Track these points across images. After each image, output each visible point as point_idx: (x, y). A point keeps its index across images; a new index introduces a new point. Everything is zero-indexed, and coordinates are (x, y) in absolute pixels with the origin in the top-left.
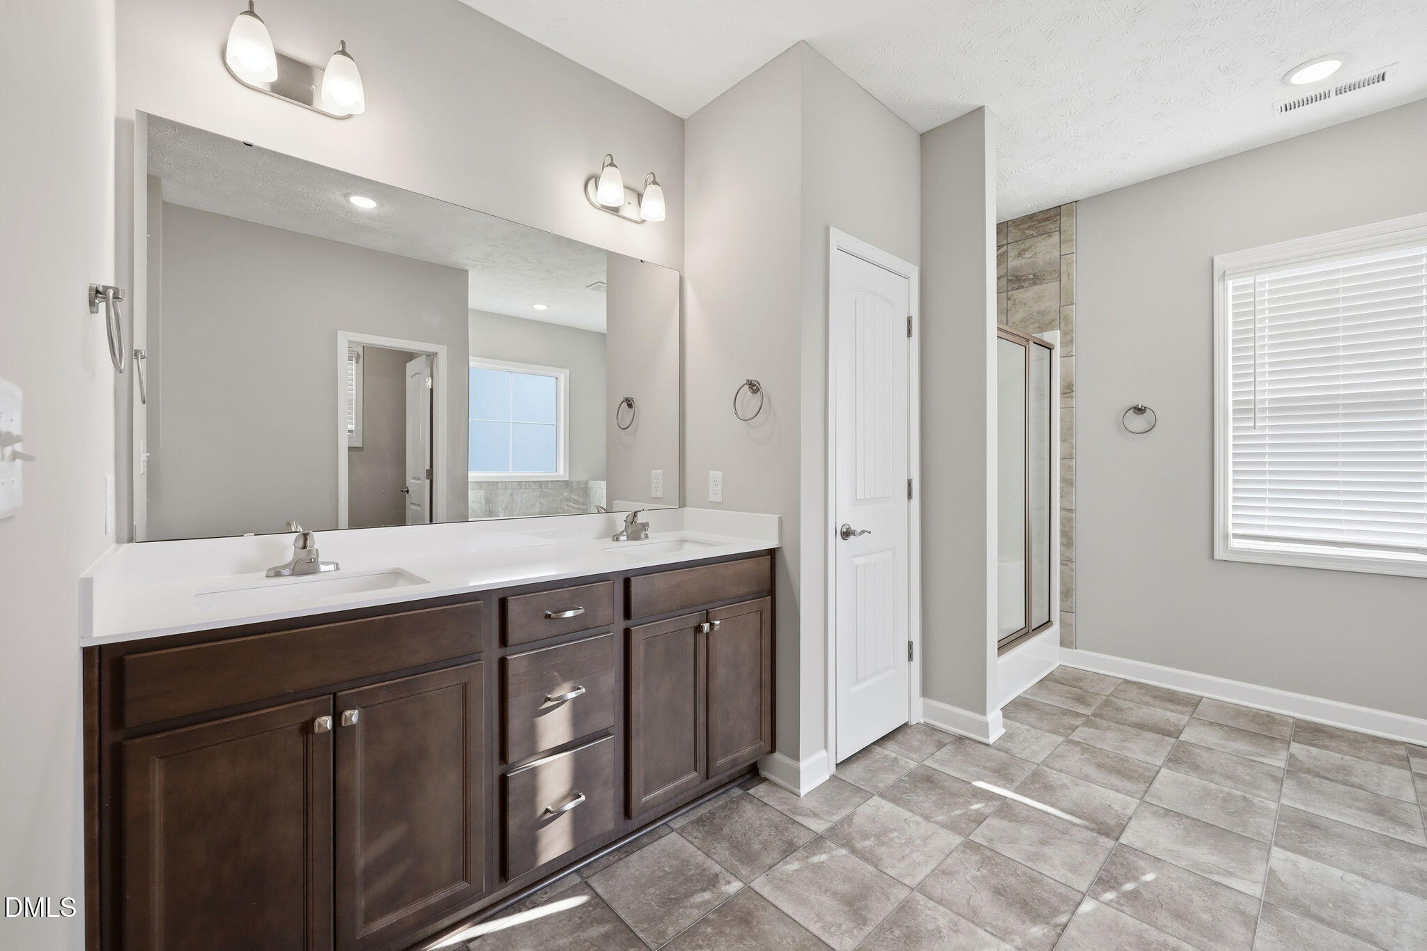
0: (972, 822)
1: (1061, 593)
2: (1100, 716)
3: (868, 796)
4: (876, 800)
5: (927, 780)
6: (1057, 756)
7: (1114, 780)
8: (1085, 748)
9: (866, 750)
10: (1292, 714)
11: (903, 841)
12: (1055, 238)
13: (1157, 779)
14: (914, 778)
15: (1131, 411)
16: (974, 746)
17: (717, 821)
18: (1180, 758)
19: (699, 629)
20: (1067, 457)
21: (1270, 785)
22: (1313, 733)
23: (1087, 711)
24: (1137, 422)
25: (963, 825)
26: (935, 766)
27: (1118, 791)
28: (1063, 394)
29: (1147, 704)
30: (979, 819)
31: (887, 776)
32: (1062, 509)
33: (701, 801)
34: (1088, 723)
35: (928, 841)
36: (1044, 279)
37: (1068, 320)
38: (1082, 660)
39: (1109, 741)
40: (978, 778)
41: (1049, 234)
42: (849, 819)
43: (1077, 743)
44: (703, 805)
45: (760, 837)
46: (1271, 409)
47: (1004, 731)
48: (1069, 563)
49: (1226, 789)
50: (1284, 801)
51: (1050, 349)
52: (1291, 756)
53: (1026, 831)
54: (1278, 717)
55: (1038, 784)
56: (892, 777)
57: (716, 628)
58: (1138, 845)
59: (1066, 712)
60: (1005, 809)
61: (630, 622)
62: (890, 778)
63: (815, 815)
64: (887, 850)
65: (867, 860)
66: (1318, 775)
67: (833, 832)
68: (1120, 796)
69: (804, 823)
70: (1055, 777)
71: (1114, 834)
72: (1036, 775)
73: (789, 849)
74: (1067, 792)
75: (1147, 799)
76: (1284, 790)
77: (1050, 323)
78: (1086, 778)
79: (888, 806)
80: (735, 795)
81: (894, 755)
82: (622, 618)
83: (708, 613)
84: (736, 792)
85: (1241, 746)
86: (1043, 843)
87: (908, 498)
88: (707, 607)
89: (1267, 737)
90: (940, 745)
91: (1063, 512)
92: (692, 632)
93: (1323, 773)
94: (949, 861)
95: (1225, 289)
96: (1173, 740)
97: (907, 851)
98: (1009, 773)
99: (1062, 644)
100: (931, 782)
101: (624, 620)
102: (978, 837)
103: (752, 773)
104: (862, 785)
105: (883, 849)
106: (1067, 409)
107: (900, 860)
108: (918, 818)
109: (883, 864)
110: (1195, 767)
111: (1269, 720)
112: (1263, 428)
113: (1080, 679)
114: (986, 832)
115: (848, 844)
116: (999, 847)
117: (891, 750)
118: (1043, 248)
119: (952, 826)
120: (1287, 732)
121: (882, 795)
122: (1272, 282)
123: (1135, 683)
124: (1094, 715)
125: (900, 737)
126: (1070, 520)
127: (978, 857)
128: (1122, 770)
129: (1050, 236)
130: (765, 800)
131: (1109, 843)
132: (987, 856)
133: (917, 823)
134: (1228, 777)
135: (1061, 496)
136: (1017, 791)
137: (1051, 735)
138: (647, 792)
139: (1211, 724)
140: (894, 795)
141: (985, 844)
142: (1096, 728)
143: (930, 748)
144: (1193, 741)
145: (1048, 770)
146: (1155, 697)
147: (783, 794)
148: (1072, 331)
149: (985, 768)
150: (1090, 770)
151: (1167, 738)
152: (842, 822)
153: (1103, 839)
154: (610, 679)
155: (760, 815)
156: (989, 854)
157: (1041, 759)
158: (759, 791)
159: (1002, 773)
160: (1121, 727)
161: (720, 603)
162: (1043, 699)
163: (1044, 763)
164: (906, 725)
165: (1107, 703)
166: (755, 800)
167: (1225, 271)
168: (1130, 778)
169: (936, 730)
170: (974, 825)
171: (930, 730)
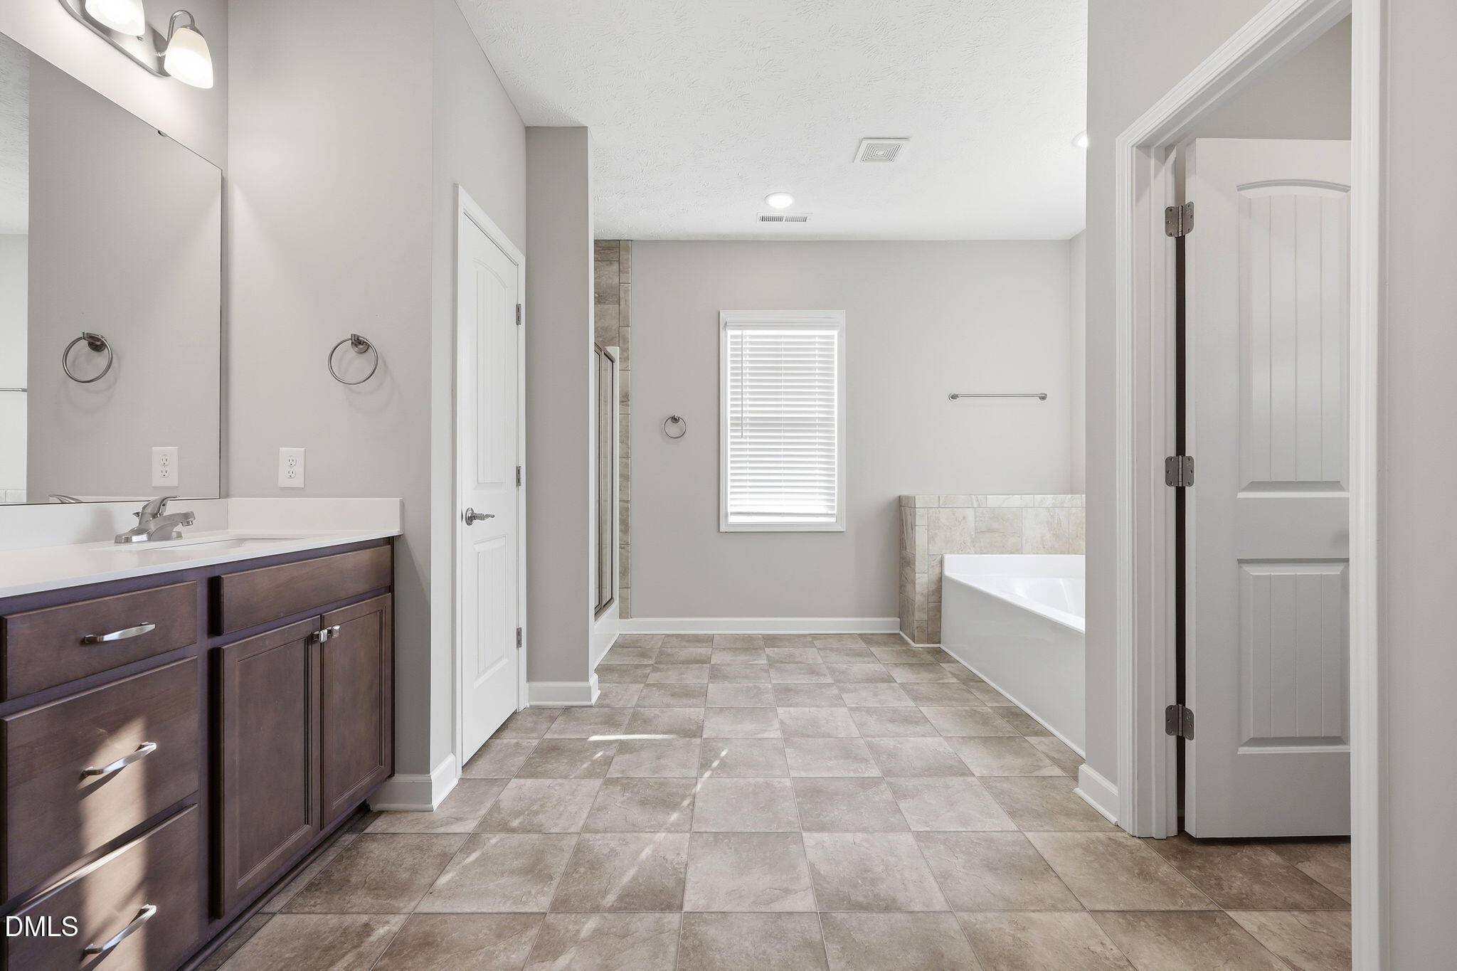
0: (605, 765)
1: (620, 573)
2: (660, 663)
3: (504, 783)
4: (514, 783)
5: (551, 750)
6: (644, 698)
7: (685, 701)
8: (659, 686)
9: (485, 746)
10: (759, 632)
11: (555, 803)
12: (615, 267)
13: (708, 691)
14: (541, 752)
15: (669, 421)
16: (580, 711)
17: (336, 876)
18: (716, 674)
19: (311, 639)
20: (625, 456)
21: (765, 675)
22: (772, 640)
23: (651, 662)
24: (673, 429)
25: (598, 771)
26: (556, 736)
27: (690, 707)
28: (622, 402)
29: (685, 647)
30: (608, 762)
31: (516, 760)
32: (620, 501)
33: (304, 865)
34: (655, 670)
35: (576, 793)
36: (607, 300)
37: (625, 340)
38: (637, 626)
39: (672, 677)
40: (594, 732)
41: (611, 262)
42: (496, 807)
43: (653, 685)
44: (307, 870)
45: (404, 866)
46: (751, 425)
47: (600, 692)
48: (626, 546)
49: (745, 685)
50: (774, 682)
51: (613, 362)
52: (768, 656)
53: (644, 754)
54: (754, 636)
55: (638, 721)
56: (521, 758)
57: (335, 635)
58: (714, 735)
59: (637, 667)
60: (624, 747)
61: (216, 641)
62: (520, 760)
63: (458, 819)
64: (544, 816)
65: (529, 832)
66: (782, 662)
67: (486, 825)
68: (692, 709)
69: (449, 832)
70: (649, 713)
71: (698, 735)
72: (635, 716)
73: (444, 861)
74: (660, 719)
75: (707, 706)
76: (771, 675)
77: (611, 340)
78: (668, 706)
79: (529, 783)
80: (347, 843)
81: (515, 741)
82: (206, 636)
83: (322, 618)
84: (348, 839)
85: (743, 658)
86: (659, 758)
87: (517, 485)
88: (320, 610)
89: (753, 649)
90: (552, 719)
91: (622, 503)
92: (301, 645)
93: (784, 661)
94: (598, 800)
95: (726, 336)
96: (708, 665)
97: (562, 809)
98: (617, 721)
99: (621, 617)
100: (557, 749)
101: (209, 638)
102: (613, 773)
103: (364, 812)
104: (495, 776)
105: (540, 816)
106: (625, 415)
107: (558, 818)
108: (560, 781)
109: (545, 828)
110: (725, 677)
111: (750, 639)
112: (746, 437)
113: (637, 641)
114: (618, 768)
115: (505, 828)
116: (632, 774)
117: (509, 739)
118: (607, 273)
119: (589, 775)
120: (761, 643)
121: (518, 776)
122: (752, 337)
123: (673, 635)
124: (656, 663)
125: (511, 725)
126: (627, 509)
127: (619, 787)
128: (685, 693)
129: (611, 264)
130: (391, 830)
131: (698, 741)
132: (625, 784)
133: (560, 785)
134: (743, 678)
135: (620, 490)
136: (626, 733)
137: (633, 685)
138: (244, 870)
139: (724, 649)
140: (529, 771)
141: (620, 776)
142: (661, 672)
143: (544, 725)
144: (719, 662)
145: (642, 709)
146: (689, 641)
147: (410, 817)
148: (628, 349)
149: (596, 724)
150: (668, 700)
151: (704, 665)
152: (490, 812)
153: (693, 740)
154: (192, 724)
155: (392, 846)
156: (626, 781)
157: (634, 703)
158: (378, 825)
159: (610, 722)
160: (675, 665)
161: (333, 605)
162: (617, 661)
163: (638, 705)
164: (515, 713)
165: (661, 653)
166: (379, 836)
167: (726, 323)
168: (693, 697)
169: (543, 709)
170: (606, 767)
171: (537, 711)
